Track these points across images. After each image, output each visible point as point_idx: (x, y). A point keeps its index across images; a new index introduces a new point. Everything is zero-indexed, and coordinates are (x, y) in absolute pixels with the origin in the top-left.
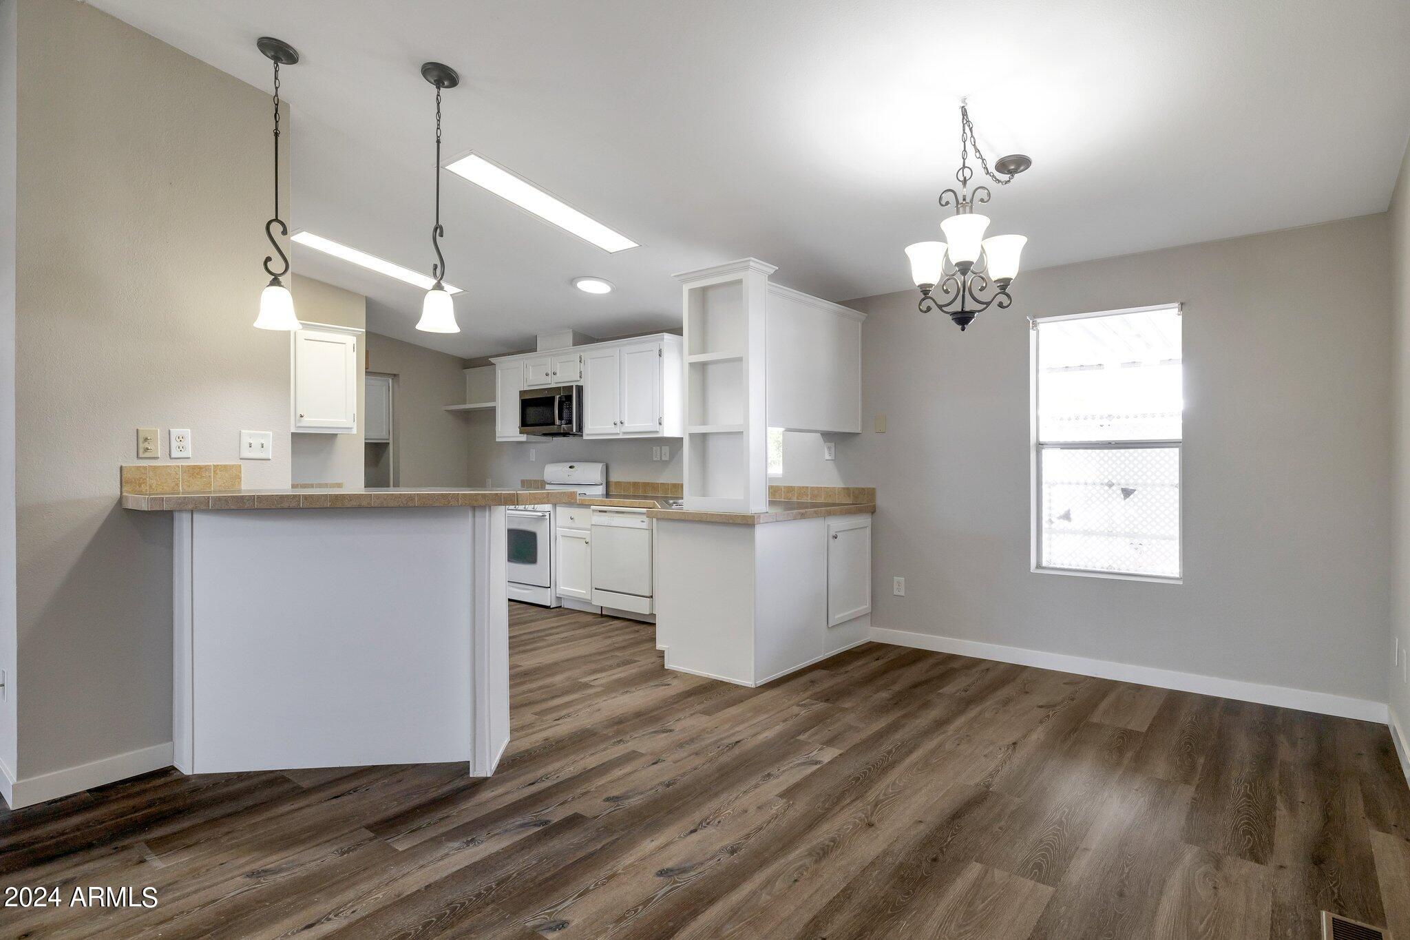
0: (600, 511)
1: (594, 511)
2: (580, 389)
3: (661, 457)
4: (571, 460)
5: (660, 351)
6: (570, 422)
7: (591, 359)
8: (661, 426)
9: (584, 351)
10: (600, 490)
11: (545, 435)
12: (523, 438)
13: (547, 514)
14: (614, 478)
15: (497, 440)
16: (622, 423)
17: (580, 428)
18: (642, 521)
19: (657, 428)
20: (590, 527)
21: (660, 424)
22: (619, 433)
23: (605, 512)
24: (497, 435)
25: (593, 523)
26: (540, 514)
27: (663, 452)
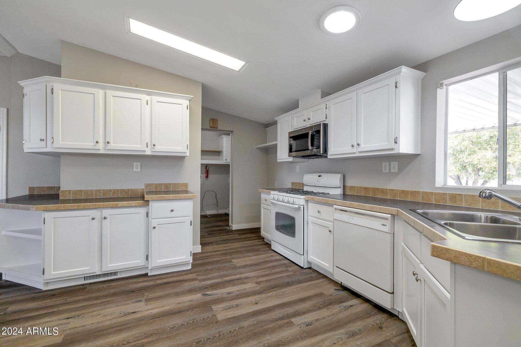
0: (341, 210)
1: (336, 209)
2: (326, 126)
3: (390, 169)
4: (320, 172)
5: (396, 83)
6: (319, 147)
7: (333, 104)
8: (396, 145)
9: (328, 101)
10: (339, 192)
11: (304, 157)
12: (291, 159)
13: (302, 207)
14: (349, 183)
15: (278, 161)
16: (358, 145)
17: (326, 151)
18: (383, 225)
19: (393, 145)
20: (333, 221)
21: (396, 142)
22: (356, 152)
23: (346, 211)
24: (278, 158)
25: (335, 218)
26: (297, 206)
27: (392, 167)
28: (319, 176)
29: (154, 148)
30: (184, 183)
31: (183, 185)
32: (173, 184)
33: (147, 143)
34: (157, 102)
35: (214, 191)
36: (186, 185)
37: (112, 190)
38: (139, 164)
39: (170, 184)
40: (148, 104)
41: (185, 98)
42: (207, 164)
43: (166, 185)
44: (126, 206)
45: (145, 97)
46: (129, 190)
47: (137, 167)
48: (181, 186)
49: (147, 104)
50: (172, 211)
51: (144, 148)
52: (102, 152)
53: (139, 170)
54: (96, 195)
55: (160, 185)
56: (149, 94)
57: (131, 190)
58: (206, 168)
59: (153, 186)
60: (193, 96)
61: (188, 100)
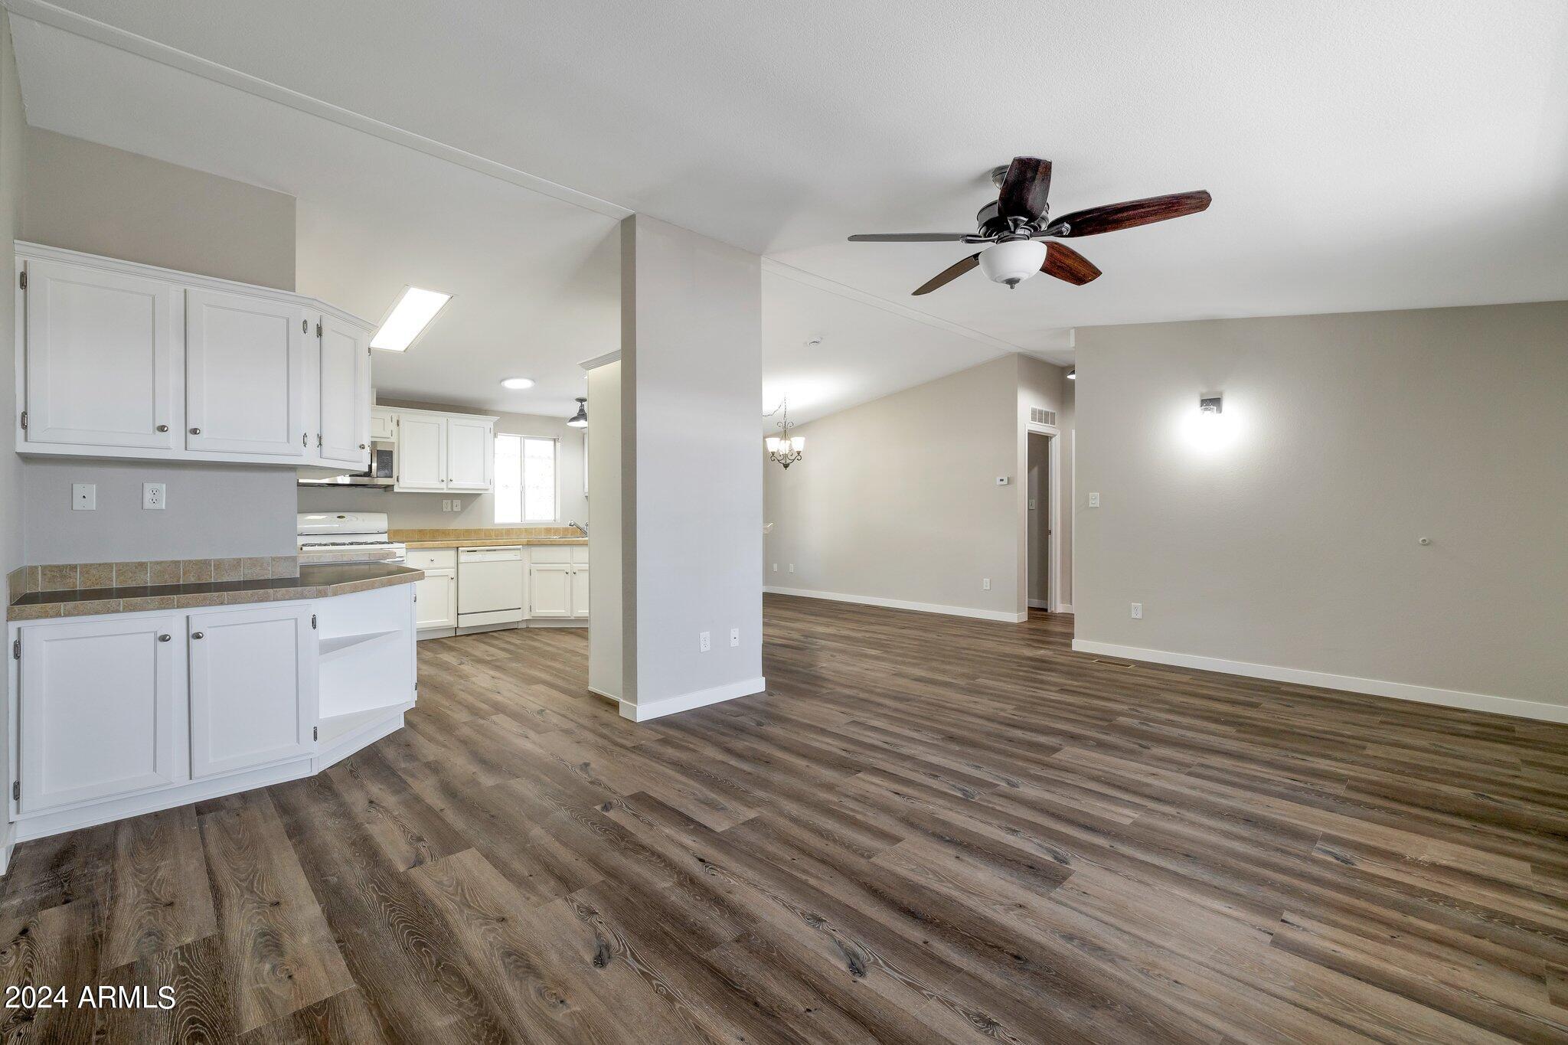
0: (468, 551)
1: (462, 551)
3: (452, 509)
9: (397, 413)
16: (451, 480)
20: (455, 566)
21: (491, 484)
23: (475, 551)
27: (454, 505)
28: (339, 517)
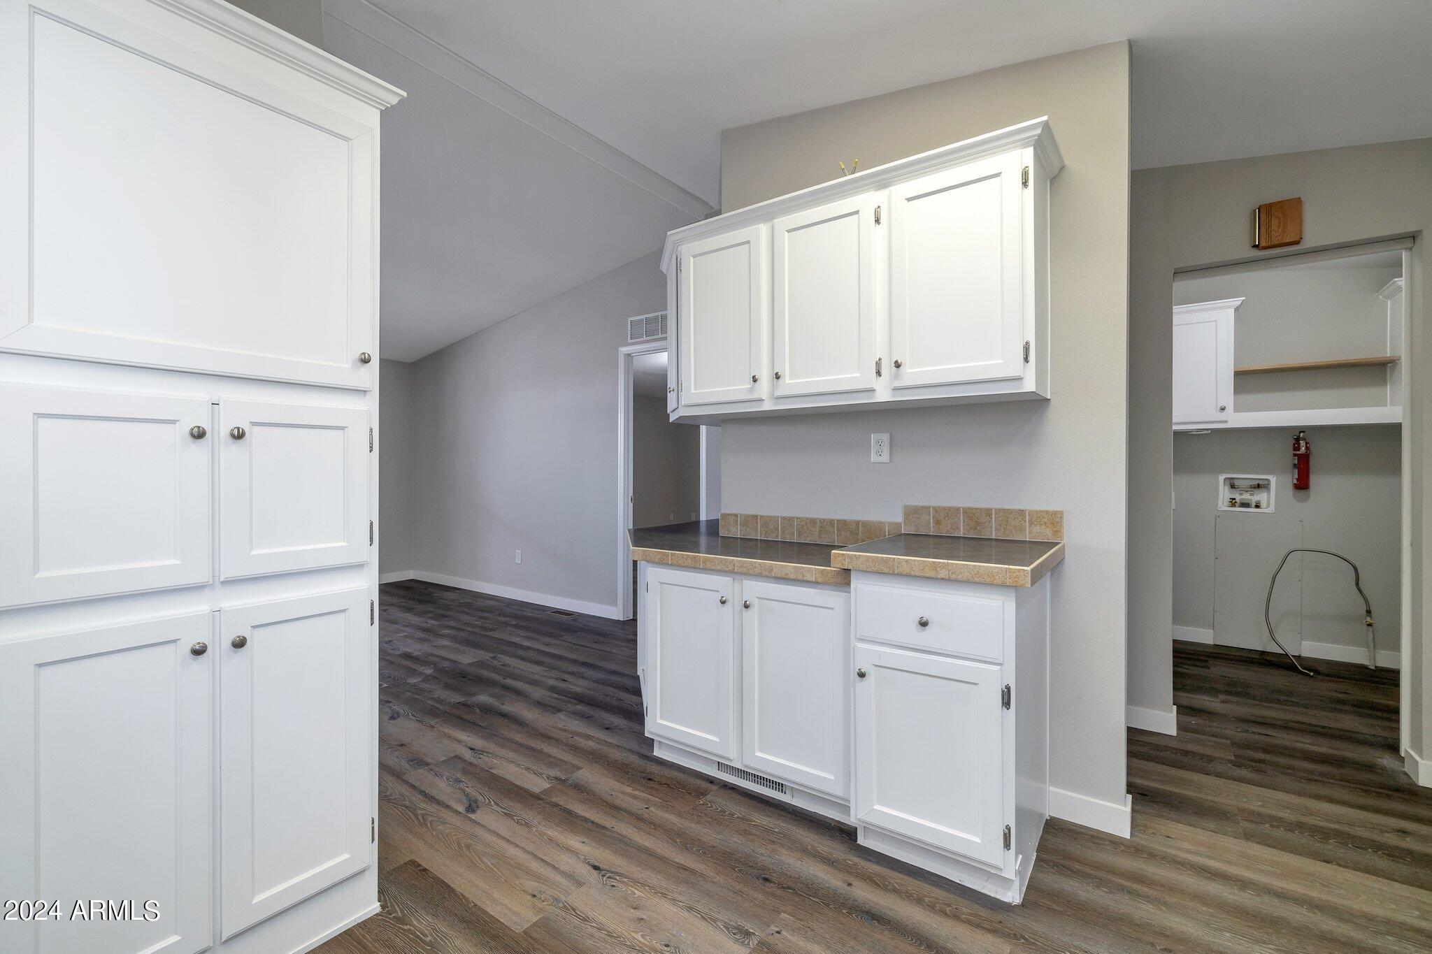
29: (897, 376)
30: (1047, 512)
31: (1039, 517)
32: (998, 511)
33: (880, 359)
34: (909, 200)
35: (1339, 554)
36: (1054, 519)
37: (816, 519)
38: (885, 437)
39: (988, 512)
40: (881, 221)
41: (1010, 140)
42: (1303, 430)
43: (976, 516)
44: (792, 576)
45: (867, 201)
46: (857, 523)
47: (879, 449)
48: (1031, 523)
49: (877, 221)
50: (924, 624)
51: (871, 381)
52: (768, 406)
53: (885, 458)
54: (783, 532)
55: (951, 512)
56: (882, 183)
57: (865, 524)
58: (1296, 447)
59: (929, 515)
60: (1045, 118)
61: (1025, 146)
